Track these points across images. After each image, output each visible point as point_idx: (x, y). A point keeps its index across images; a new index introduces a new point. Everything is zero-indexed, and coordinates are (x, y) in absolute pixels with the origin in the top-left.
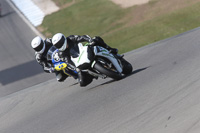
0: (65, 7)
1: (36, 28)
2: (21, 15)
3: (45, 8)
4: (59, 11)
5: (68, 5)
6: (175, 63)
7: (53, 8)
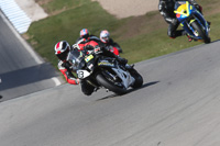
0: (54, 14)
1: (21, 35)
2: (6, 20)
3: (33, 14)
4: (47, 18)
5: (58, 12)
6: (170, 83)
7: (41, 15)
